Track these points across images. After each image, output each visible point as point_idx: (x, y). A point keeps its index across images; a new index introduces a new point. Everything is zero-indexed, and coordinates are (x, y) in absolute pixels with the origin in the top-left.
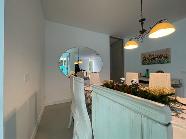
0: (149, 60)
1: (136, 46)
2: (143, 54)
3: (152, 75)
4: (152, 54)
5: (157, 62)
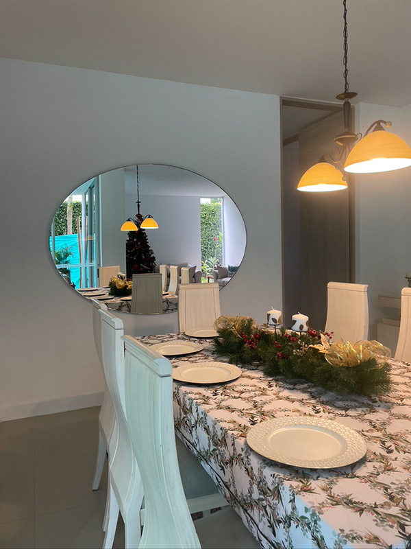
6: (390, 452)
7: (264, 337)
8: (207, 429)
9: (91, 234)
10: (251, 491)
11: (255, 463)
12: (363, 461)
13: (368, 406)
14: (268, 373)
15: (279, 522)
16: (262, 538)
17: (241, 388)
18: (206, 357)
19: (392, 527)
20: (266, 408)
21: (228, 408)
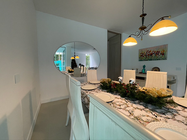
0: (146, 56)
1: (135, 44)
2: (140, 49)
3: (149, 73)
4: (150, 50)
5: (154, 58)
9: (64, 60)
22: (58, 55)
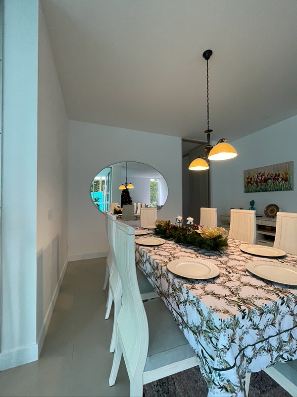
0: (257, 184)
2: (246, 171)
4: (262, 173)
5: (271, 187)
6: (230, 273)
7: (175, 228)
8: (150, 264)
9: (108, 191)
10: (168, 290)
11: (170, 276)
12: (218, 277)
13: (219, 255)
14: (177, 242)
15: (181, 303)
16: (173, 310)
17: (165, 248)
18: (151, 236)
19: (234, 306)
20: (175, 255)
21: (160, 255)
22: (97, 182)
